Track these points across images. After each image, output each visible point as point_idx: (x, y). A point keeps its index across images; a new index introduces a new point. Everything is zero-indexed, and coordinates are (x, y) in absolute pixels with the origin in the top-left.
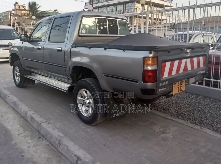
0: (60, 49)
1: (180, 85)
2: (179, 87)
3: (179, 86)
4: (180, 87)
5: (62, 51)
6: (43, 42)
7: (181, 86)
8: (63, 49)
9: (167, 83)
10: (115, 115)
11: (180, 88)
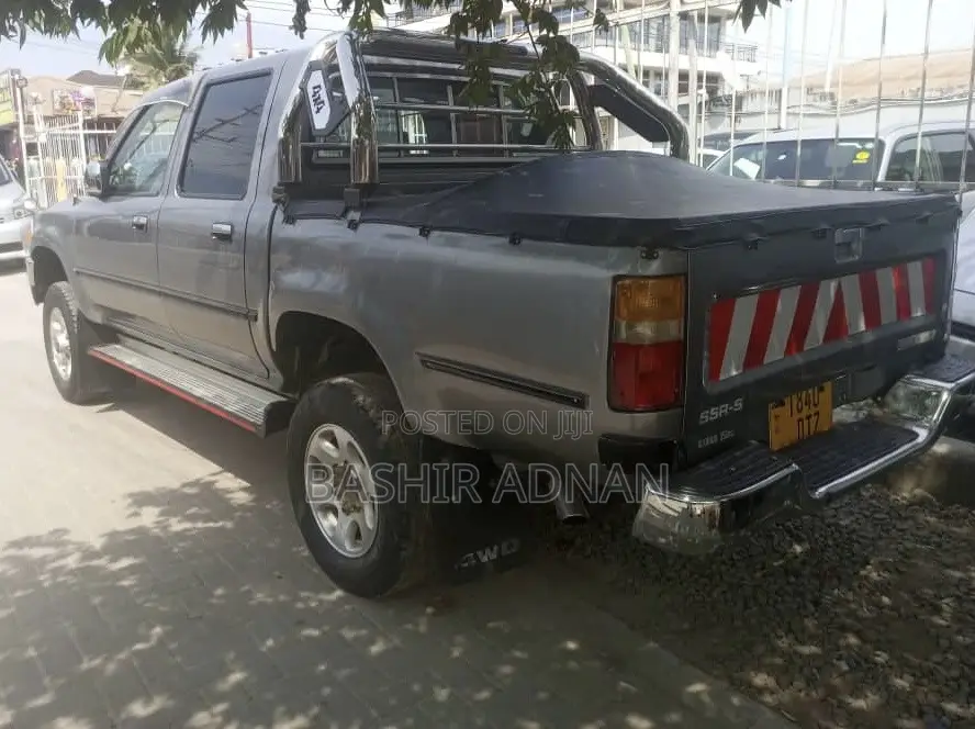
0: (227, 228)
1: (805, 408)
2: (800, 420)
3: (800, 411)
4: (809, 417)
5: (234, 237)
6: (157, 194)
7: (813, 410)
8: (240, 229)
9: (739, 404)
10: (476, 556)
11: (806, 422)
